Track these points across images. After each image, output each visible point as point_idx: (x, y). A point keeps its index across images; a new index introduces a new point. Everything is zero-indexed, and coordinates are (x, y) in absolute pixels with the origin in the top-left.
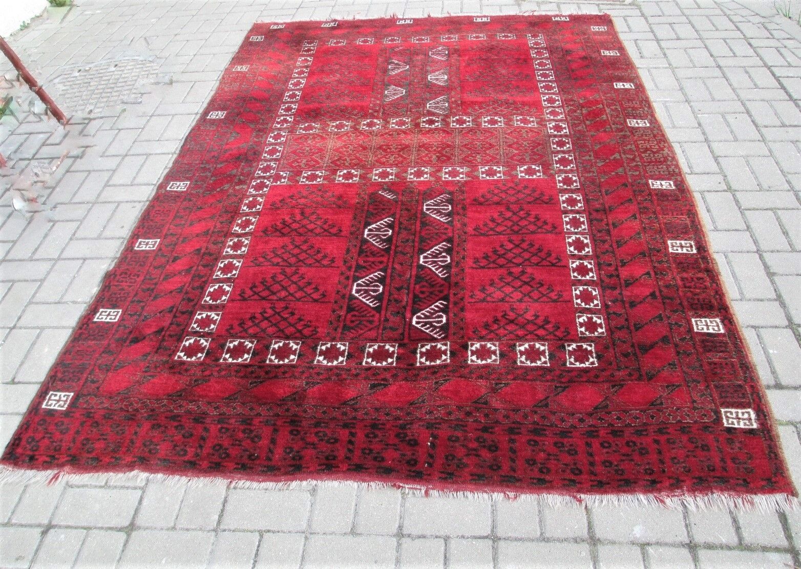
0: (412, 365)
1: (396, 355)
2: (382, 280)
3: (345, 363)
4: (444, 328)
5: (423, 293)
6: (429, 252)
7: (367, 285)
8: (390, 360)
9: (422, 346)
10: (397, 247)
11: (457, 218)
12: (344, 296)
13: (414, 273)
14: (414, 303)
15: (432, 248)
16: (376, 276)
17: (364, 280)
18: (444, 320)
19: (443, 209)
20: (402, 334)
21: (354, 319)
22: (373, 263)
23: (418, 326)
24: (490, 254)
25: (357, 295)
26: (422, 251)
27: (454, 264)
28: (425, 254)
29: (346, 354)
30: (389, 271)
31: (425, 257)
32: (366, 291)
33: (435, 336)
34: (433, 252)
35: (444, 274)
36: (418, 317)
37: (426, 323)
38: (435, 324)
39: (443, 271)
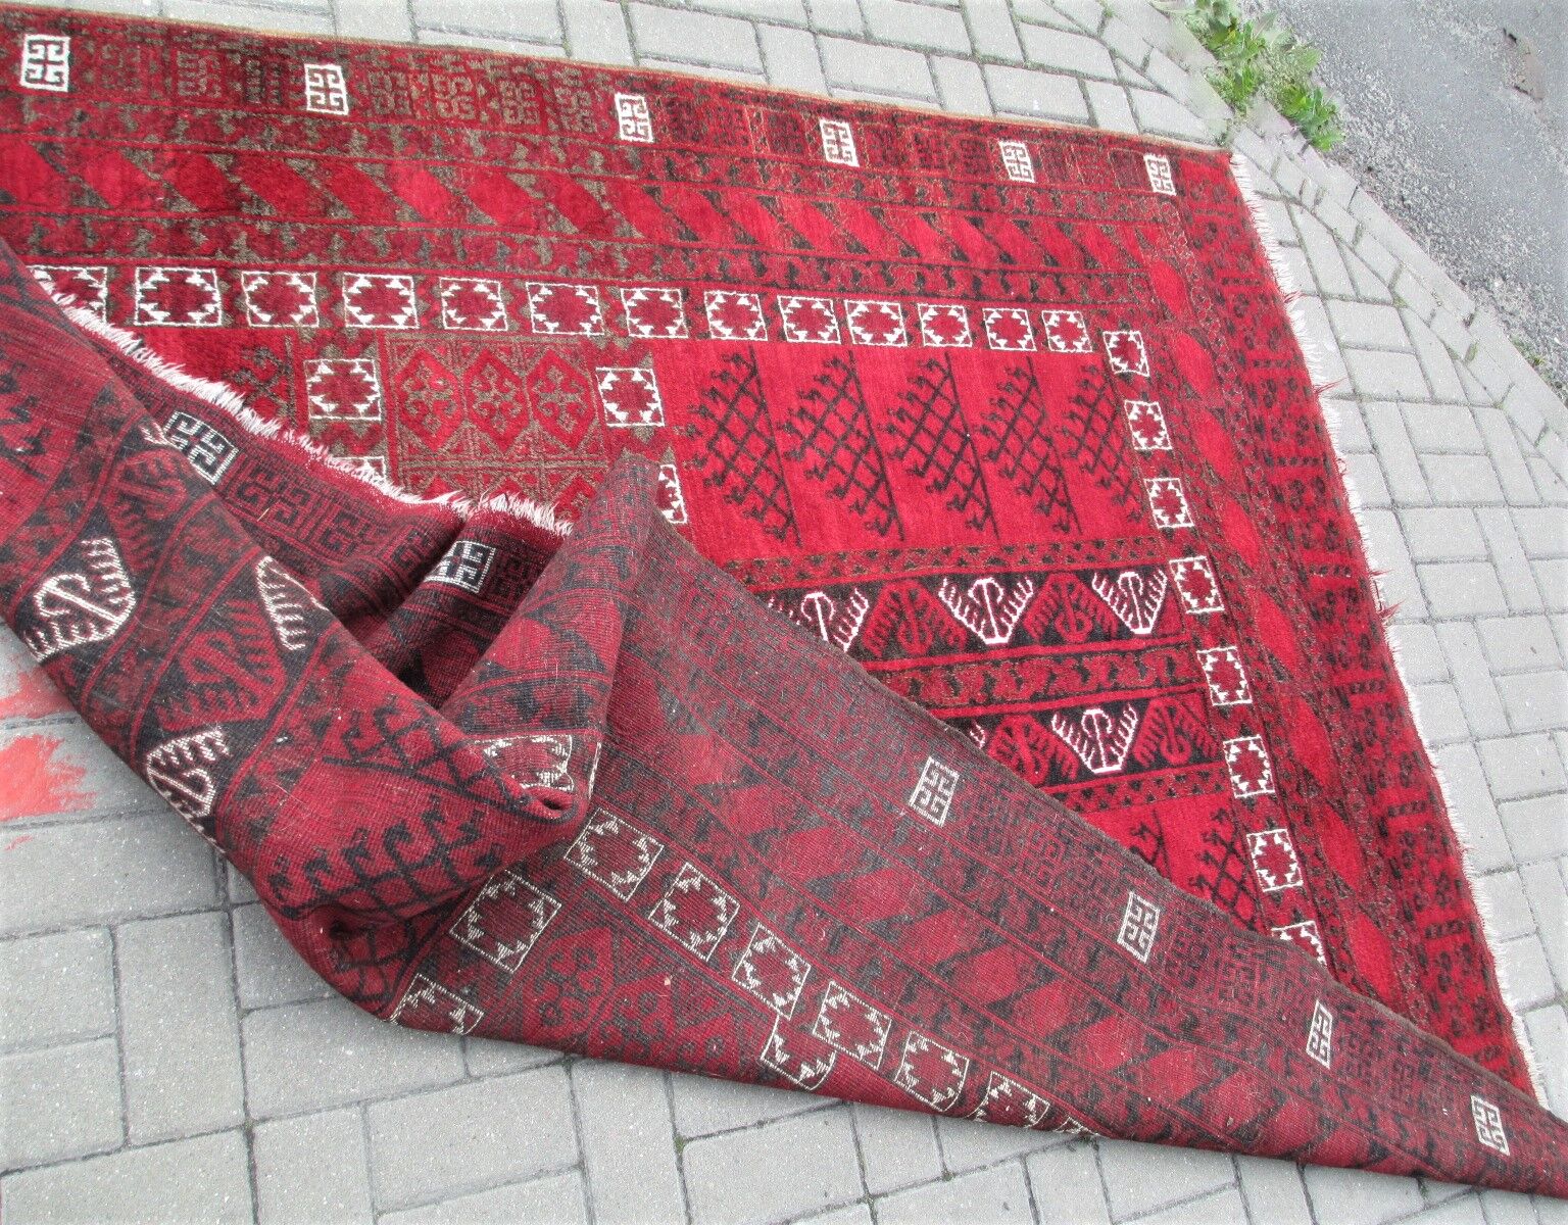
0: (1225, 617)
1: (1219, 649)
2: (1072, 716)
3: (1258, 736)
4: (1147, 572)
5: (1080, 625)
6: (972, 627)
7: (1093, 743)
8: (1230, 658)
9: (1189, 605)
10: (973, 702)
11: (850, 575)
12: (1135, 785)
13: (1040, 650)
14: (1108, 638)
15: (960, 623)
16: (1066, 731)
17: (1082, 756)
18: (1130, 575)
19: (826, 612)
20: (1177, 646)
21: (1175, 748)
22: (1033, 747)
23: (1152, 621)
24: (947, 497)
25: (1121, 759)
26: (973, 644)
27: (997, 569)
28: (980, 634)
29: (1242, 739)
30: (1046, 706)
31: (989, 633)
32: (1109, 740)
33: (1164, 586)
34: (969, 619)
35: (1027, 588)
36: (1135, 624)
37: (1143, 607)
38: (1141, 591)
39: (1018, 590)
